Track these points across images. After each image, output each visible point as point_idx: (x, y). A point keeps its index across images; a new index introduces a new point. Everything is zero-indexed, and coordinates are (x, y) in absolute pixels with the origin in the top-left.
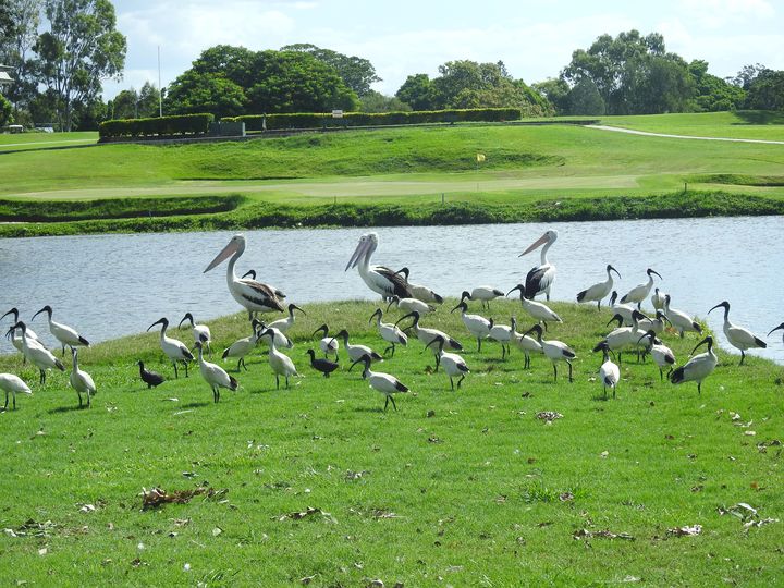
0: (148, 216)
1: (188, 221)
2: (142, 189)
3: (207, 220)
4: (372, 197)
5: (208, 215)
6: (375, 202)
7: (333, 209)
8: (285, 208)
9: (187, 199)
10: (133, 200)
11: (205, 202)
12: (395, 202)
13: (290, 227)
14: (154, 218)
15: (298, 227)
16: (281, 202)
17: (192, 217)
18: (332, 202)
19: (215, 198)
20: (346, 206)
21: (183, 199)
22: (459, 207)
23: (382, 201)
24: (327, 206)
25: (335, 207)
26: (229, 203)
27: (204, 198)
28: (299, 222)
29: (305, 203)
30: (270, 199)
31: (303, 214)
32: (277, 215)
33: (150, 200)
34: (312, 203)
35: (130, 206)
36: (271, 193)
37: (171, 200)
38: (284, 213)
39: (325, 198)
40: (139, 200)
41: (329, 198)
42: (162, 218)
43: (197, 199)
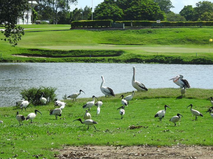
0: (89, 57)
1: (104, 59)
2: (87, 47)
3: (110, 59)
4: (171, 53)
5: (111, 57)
6: (172, 55)
7: (156, 57)
8: (139, 56)
9: (104, 51)
10: (84, 51)
11: (110, 52)
12: (179, 55)
13: (141, 63)
14: (92, 58)
15: (143, 63)
16: (137, 54)
17: (105, 58)
18: (156, 54)
19: (114, 51)
20: (161, 56)
21: (102, 51)
22: (202, 58)
23: (174, 55)
24: (154, 56)
25: (157, 56)
26: (119, 53)
27: (110, 51)
28: (144, 61)
29: (146, 55)
30: (134, 52)
31: (146, 58)
32: (136, 58)
33: (90, 51)
34: (149, 54)
35: (83, 53)
36: (134, 50)
37: (98, 51)
38: (138, 58)
39: (153, 53)
40: (86, 51)
41: (155, 53)
42: (94, 58)
43: (107, 51)
